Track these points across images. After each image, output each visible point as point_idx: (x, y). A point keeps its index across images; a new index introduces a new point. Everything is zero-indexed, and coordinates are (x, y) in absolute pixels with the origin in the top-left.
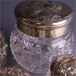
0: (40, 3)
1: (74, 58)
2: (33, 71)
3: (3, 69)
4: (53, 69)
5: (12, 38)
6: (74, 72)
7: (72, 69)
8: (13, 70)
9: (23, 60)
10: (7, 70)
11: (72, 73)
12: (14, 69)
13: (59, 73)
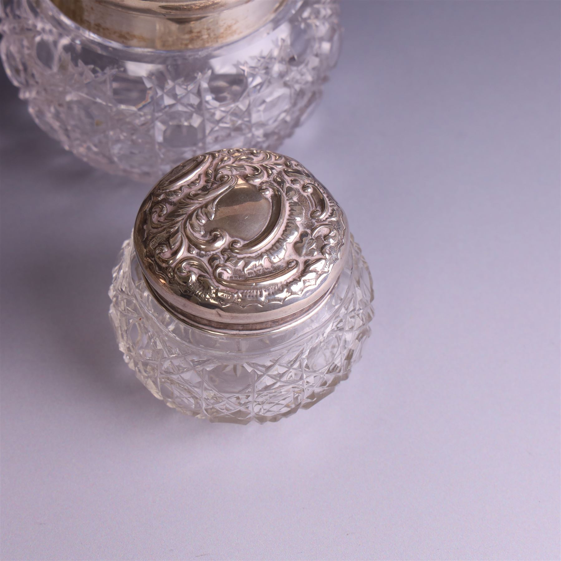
1: (257, 182)
7: (231, 247)
11: (228, 273)
13: (164, 265)
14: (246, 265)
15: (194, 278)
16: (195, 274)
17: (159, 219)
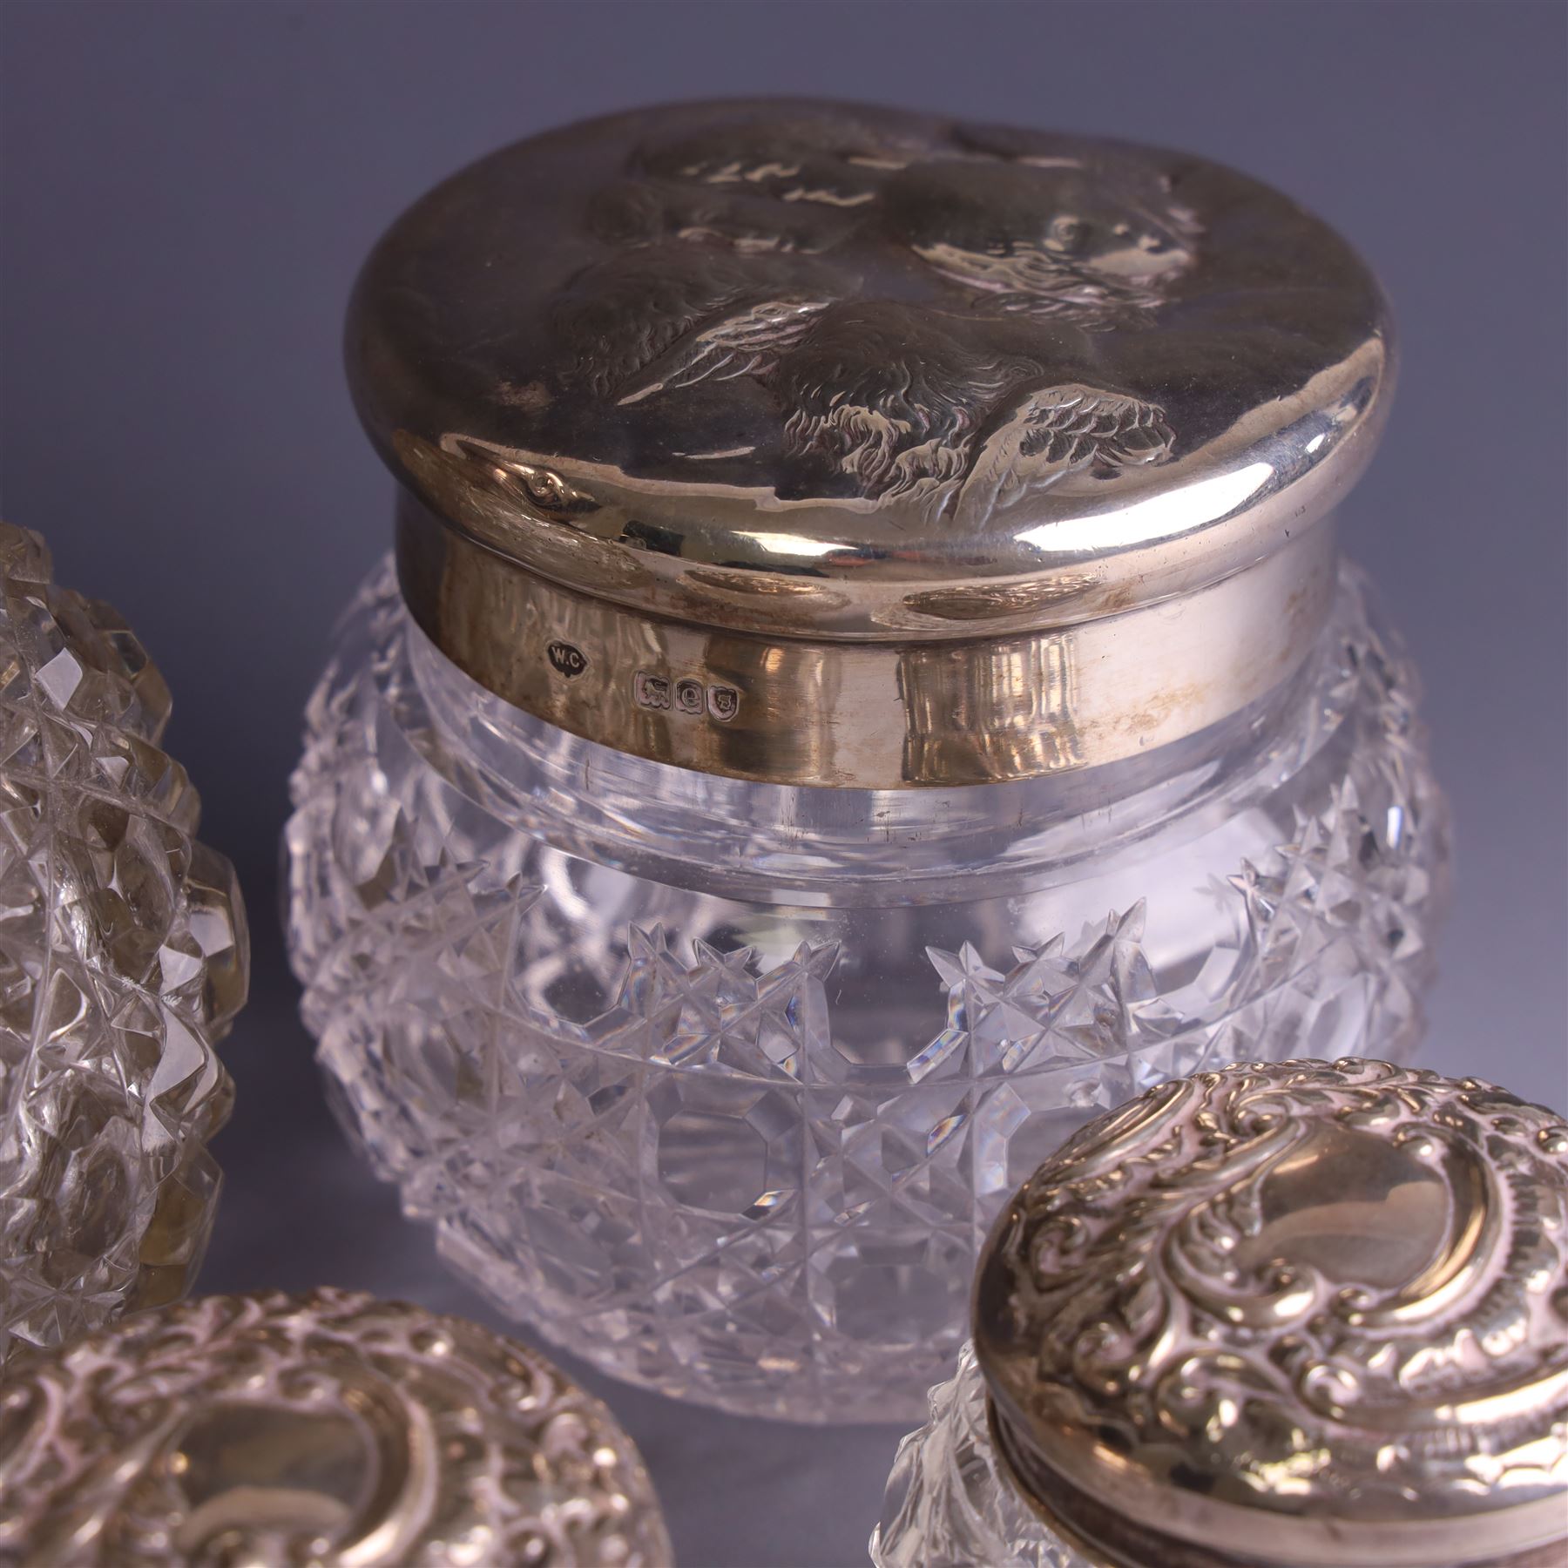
0: (809, 180)
1: (1381, 1124)
2: (693, 1379)
3: (143, 1328)
4: (1010, 1323)
5: (328, 803)
6: (1380, 1361)
7: (1339, 1309)
8: (314, 1343)
9: (520, 1192)
10: (226, 1342)
11: (1345, 1387)
12: (342, 1321)
13: (1111, 1387)
14: (1402, 1358)
15: (1228, 1413)
16: (1232, 1398)
17: (1065, 1260)
